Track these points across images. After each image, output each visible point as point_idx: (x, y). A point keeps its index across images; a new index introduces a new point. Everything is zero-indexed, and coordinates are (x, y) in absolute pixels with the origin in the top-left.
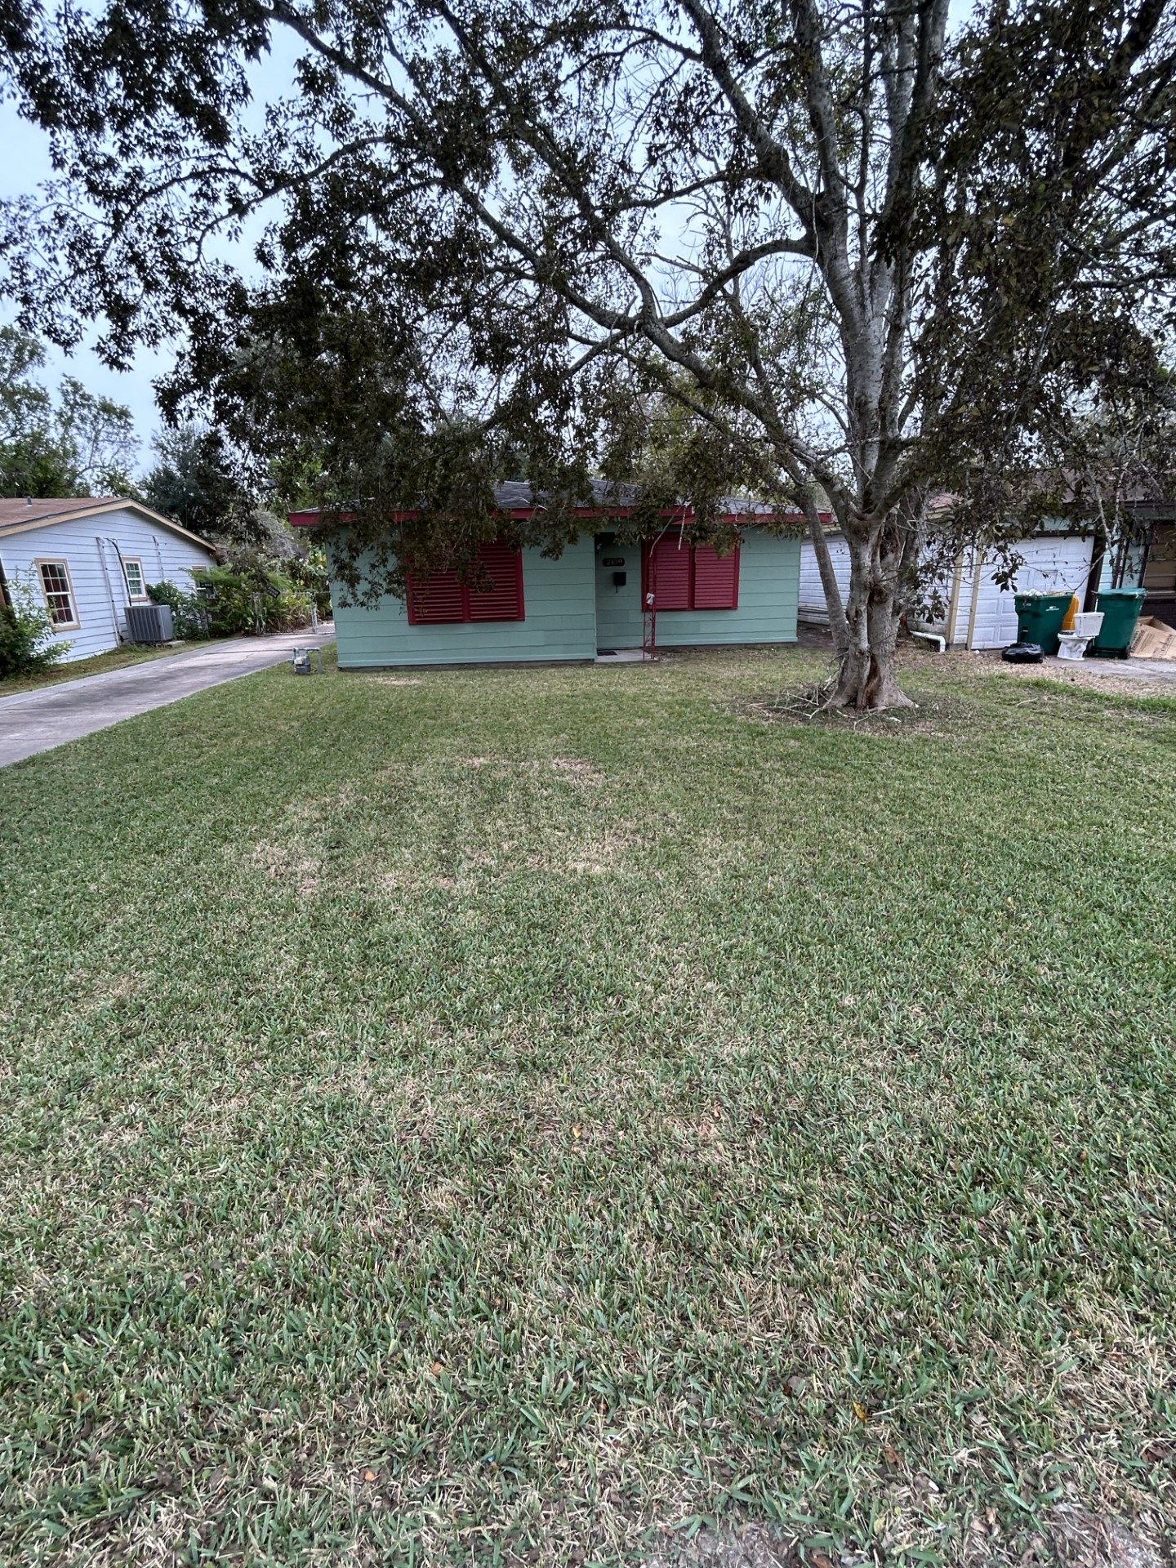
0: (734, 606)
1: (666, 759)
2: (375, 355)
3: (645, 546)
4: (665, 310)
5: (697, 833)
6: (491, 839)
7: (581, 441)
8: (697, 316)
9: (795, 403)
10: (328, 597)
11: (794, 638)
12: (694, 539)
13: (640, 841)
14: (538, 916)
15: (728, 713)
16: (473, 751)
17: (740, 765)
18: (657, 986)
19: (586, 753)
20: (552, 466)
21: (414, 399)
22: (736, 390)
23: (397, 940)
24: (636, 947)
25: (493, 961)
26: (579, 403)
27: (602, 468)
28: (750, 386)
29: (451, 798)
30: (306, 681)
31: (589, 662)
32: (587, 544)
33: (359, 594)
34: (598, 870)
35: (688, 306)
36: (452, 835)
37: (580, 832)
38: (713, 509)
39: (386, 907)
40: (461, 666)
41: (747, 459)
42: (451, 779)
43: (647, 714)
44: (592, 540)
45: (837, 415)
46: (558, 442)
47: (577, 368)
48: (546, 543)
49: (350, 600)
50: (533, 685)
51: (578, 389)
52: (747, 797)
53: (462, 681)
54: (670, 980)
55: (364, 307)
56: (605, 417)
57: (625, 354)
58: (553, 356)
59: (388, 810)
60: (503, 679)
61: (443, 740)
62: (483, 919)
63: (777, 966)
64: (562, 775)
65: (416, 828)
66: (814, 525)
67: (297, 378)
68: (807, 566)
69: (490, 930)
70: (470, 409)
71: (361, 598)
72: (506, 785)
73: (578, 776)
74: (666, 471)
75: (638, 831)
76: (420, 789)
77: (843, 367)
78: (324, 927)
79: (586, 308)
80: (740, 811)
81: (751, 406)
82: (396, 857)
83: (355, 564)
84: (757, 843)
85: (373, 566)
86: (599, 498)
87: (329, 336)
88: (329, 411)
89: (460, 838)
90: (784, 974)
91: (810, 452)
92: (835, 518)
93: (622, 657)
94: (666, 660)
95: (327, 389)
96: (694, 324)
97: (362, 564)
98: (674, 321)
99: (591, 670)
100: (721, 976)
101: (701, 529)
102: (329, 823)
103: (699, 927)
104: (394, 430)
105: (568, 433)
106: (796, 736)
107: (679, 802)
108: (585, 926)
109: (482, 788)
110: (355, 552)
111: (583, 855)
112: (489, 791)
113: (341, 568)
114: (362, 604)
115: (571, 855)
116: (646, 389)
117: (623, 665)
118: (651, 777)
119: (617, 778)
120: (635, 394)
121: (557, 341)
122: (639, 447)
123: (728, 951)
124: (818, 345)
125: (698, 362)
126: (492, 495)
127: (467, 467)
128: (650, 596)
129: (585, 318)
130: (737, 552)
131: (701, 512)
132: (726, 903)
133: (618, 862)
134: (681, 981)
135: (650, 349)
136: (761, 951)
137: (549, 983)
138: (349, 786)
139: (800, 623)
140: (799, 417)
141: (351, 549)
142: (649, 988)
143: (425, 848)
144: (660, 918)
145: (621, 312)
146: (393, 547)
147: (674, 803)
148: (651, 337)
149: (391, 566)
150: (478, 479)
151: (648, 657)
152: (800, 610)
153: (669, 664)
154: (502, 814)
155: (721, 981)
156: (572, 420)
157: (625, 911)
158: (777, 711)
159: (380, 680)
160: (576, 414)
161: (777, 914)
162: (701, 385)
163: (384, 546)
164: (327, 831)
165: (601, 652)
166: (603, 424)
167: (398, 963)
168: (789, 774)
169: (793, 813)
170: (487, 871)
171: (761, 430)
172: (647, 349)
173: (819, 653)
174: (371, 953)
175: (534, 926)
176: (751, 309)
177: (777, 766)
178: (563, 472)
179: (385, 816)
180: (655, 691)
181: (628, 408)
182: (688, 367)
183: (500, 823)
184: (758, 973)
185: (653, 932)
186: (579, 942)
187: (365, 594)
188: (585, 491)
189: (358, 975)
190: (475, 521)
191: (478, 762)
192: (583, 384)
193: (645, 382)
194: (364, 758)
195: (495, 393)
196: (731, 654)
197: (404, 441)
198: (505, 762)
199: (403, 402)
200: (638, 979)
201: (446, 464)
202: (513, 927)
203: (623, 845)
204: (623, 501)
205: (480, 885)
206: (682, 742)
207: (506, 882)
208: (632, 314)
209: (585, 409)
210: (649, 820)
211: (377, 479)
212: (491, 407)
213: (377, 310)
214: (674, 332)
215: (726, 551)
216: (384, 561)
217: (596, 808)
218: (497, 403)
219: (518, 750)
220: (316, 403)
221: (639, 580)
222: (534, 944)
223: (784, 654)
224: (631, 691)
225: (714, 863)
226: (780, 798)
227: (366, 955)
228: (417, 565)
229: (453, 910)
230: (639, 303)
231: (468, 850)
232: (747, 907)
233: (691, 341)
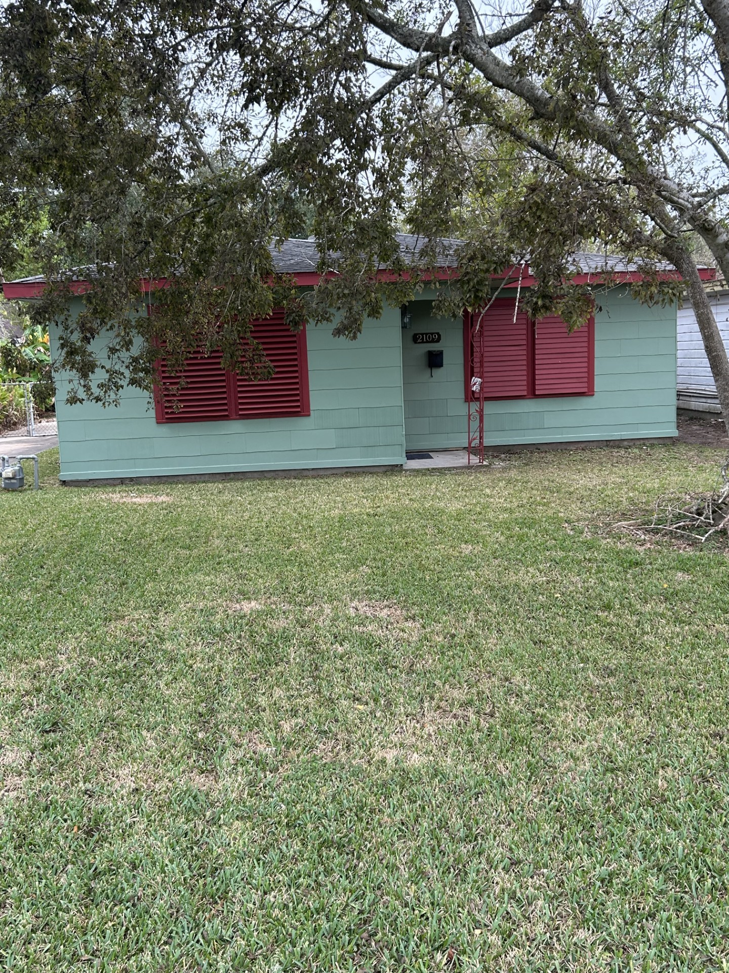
0: (589, 392)
1: (504, 599)
2: (121, 90)
3: (469, 320)
4: (488, 26)
5: (553, 706)
6: (266, 716)
7: (383, 188)
8: (530, 31)
9: (659, 133)
10: (52, 391)
11: (673, 432)
12: (536, 309)
13: (473, 717)
14: (332, 830)
15: (587, 536)
16: (241, 592)
17: (608, 607)
18: (506, 935)
19: (395, 592)
20: (346, 220)
21: (170, 142)
22: (583, 122)
23: (134, 867)
24: (472, 875)
25: (270, 898)
26: (380, 142)
27: (409, 221)
28: (601, 113)
29: (211, 659)
30: (16, 499)
31: (395, 469)
32: (392, 316)
33: (94, 386)
34: (416, 760)
35: (516, 20)
36: (212, 712)
37: (389, 704)
38: (561, 269)
39: (120, 818)
40: (226, 477)
41: (603, 208)
42: (211, 631)
43: (475, 538)
44: (398, 312)
45: (715, 146)
46: (353, 189)
47: (377, 98)
48: (339, 318)
49: (81, 394)
50: (321, 500)
51: (379, 125)
52: (621, 654)
53: (227, 497)
54: (525, 927)
55: (109, 32)
56: (414, 159)
57: (439, 79)
58: (347, 87)
59: (123, 677)
60: (281, 493)
61: (200, 577)
62: (256, 834)
63: (679, 904)
64: (362, 624)
65: (163, 702)
66: (693, 286)
67: (22, 120)
68: (687, 337)
69: (265, 851)
70: (240, 150)
71: (96, 391)
72: (287, 639)
73: (386, 625)
74: (494, 223)
75: (470, 703)
76: (168, 646)
77: (722, 89)
78: (33, 847)
79: (387, 27)
80: (611, 674)
81: (602, 139)
82: (135, 744)
83: (89, 348)
84: (639, 720)
85: (113, 350)
86: (406, 260)
87: (64, 69)
88: (62, 158)
89: (223, 716)
90: (689, 917)
91: (685, 194)
92: (720, 275)
93: (438, 461)
94: (499, 464)
95: (56, 130)
96: (526, 42)
97: (98, 348)
98: (500, 39)
99: (399, 480)
100: (599, 921)
101: (544, 297)
102: (43, 696)
103: (563, 846)
104: (142, 179)
105: (366, 179)
106: (684, 566)
107: (527, 660)
108: (399, 845)
109: (254, 643)
110: (89, 334)
111: (394, 738)
112: (263, 648)
113: (72, 353)
114: (98, 399)
115: (378, 739)
116: (466, 120)
117: (441, 471)
118: (486, 625)
119: (439, 627)
120: (452, 128)
121: (352, 69)
122: (459, 193)
123: (607, 881)
124: (685, 61)
125: (532, 88)
126: (268, 257)
127: (237, 223)
128: (476, 380)
129: (387, 39)
130: (591, 323)
131: (543, 276)
132: (598, 809)
133: (444, 748)
134: (540, 928)
135: (471, 71)
136: (653, 881)
137: (350, 931)
138: (72, 644)
139: (681, 411)
140: (665, 150)
141: (83, 327)
142: (494, 939)
143: (174, 730)
144: (507, 833)
145: (432, 30)
146: (139, 325)
147: (519, 662)
148: (470, 59)
149: (135, 351)
150: (250, 239)
151: (475, 460)
152: (679, 394)
153: (504, 469)
154: (282, 681)
155: (598, 928)
156: (372, 161)
157: (456, 822)
158: (656, 532)
159: (116, 497)
160: (376, 155)
161: (674, 825)
162: (537, 115)
163: (127, 325)
164: (40, 708)
165: (411, 455)
166: (410, 166)
167: (134, 901)
168: (678, 620)
169: (686, 676)
170: (260, 763)
171: (615, 169)
172: (466, 75)
173: (708, 452)
174: (97, 886)
175: (327, 844)
176: (596, 21)
177: (661, 608)
178: (361, 228)
179: (121, 686)
180: (485, 507)
181: (443, 146)
182: (520, 94)
183: (278, 692)
184: (652, 916)
185: (497, 853)
186: (392, 868)
187: (101, 386)
188: (389, 250)
189: (78, 919)
190: (244, 292)
191: (248, 607)
192: (385, 119)
193: (465, 114)
194: (93, 604)
195: (271, 131)
196: (588, 454)
197: (155, 193)
198: (286, 607)
199: (155, 147)
200: (477, 924)
201: (208, 220)
202: (297, 846)
203: (450, 723)
204: (441, 261)
205: (252, 784)
206: (526, 576)
207: (287, 779)
208: (447, 32)
209: (387, 149)
210: (485, 685)
211: (120, 240)
212: (266, 145)
213: (125, 36)
214: (502, 54)
215: (580, 322)
216: (128, 344)
217: (411, 671)
218: (274, 145)
219: (302, 590)
220: (45, 150)
221: (461, 360)
222: (328, 872)
223: (661, 453)
224: (454, 507)
225: (579, 750)
226: (667, 654)
227: (90, 890)
228: (170, 348)
229: (214, 821)
230: (455, 19)
231: (235, 733)
232: (631, 816)
233: (522, 64)
